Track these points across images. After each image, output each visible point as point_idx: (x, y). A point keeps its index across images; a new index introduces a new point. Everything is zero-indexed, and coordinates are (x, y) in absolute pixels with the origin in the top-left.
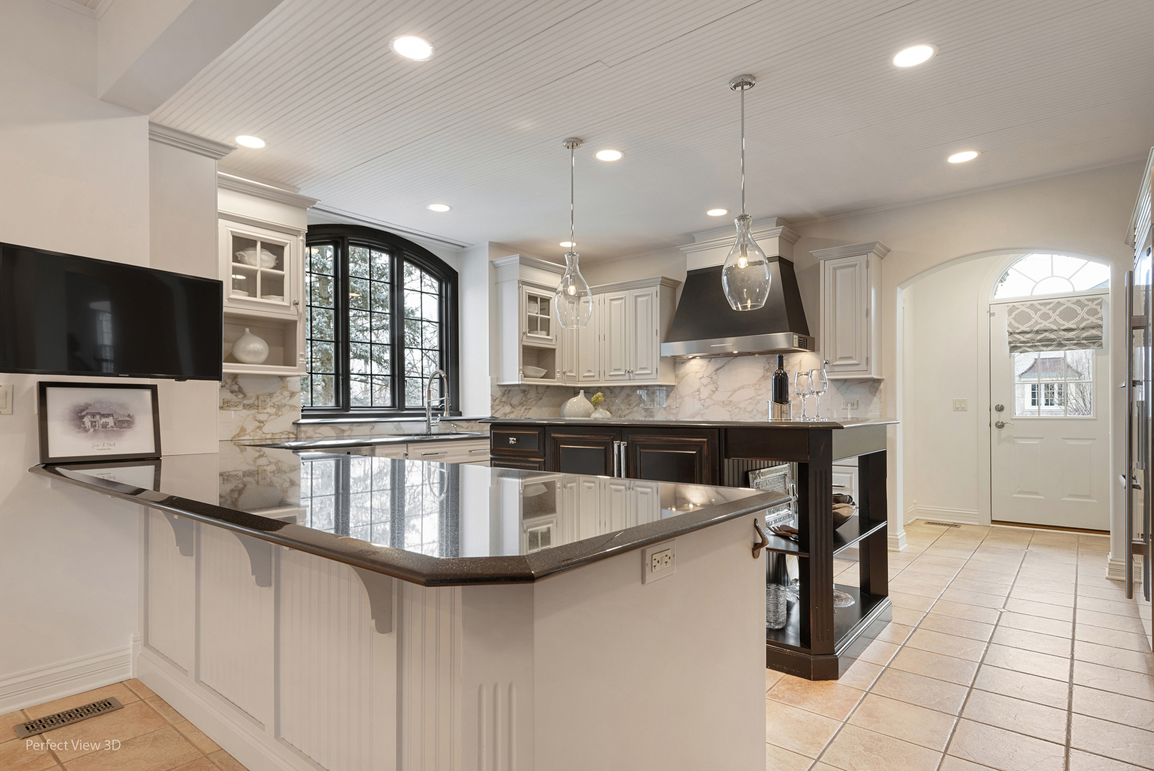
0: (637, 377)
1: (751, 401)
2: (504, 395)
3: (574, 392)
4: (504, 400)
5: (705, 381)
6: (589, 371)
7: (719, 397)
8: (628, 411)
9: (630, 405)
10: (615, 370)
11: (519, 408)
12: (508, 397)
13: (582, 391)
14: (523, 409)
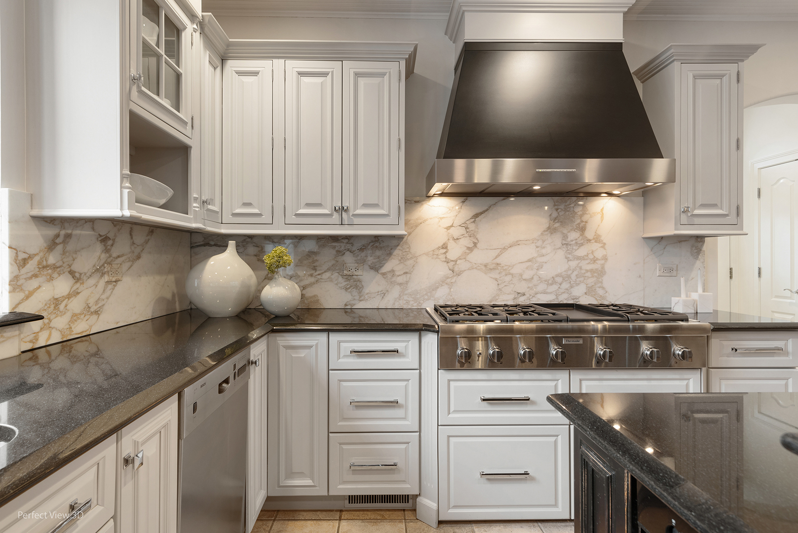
0: (356, 221)
1: (530, 263)
2: (52, 245)
3: (217, 243)
4: (52, 259)
5: (456, 232)
6: (248, 205)
7: (479, 256)
8: (312, 280)
9: (315, 269)
10: (309, 205)
11: (92, 281)
12: (64, 253)
13: (232, 244)
14: (102, 283)
